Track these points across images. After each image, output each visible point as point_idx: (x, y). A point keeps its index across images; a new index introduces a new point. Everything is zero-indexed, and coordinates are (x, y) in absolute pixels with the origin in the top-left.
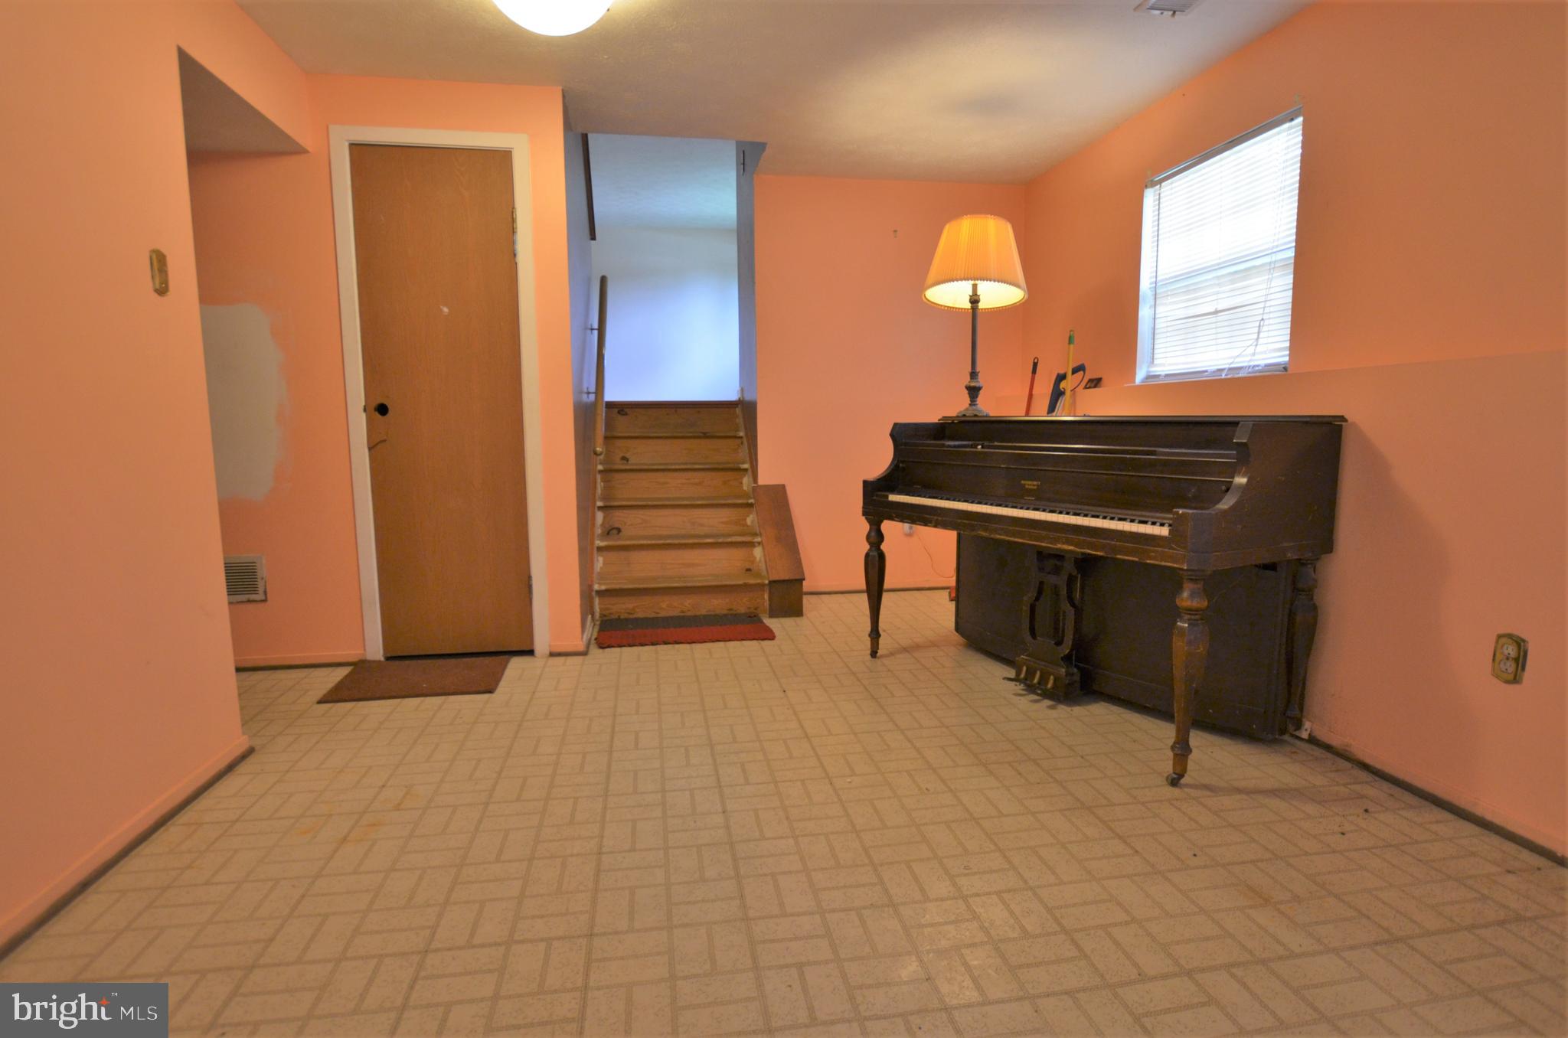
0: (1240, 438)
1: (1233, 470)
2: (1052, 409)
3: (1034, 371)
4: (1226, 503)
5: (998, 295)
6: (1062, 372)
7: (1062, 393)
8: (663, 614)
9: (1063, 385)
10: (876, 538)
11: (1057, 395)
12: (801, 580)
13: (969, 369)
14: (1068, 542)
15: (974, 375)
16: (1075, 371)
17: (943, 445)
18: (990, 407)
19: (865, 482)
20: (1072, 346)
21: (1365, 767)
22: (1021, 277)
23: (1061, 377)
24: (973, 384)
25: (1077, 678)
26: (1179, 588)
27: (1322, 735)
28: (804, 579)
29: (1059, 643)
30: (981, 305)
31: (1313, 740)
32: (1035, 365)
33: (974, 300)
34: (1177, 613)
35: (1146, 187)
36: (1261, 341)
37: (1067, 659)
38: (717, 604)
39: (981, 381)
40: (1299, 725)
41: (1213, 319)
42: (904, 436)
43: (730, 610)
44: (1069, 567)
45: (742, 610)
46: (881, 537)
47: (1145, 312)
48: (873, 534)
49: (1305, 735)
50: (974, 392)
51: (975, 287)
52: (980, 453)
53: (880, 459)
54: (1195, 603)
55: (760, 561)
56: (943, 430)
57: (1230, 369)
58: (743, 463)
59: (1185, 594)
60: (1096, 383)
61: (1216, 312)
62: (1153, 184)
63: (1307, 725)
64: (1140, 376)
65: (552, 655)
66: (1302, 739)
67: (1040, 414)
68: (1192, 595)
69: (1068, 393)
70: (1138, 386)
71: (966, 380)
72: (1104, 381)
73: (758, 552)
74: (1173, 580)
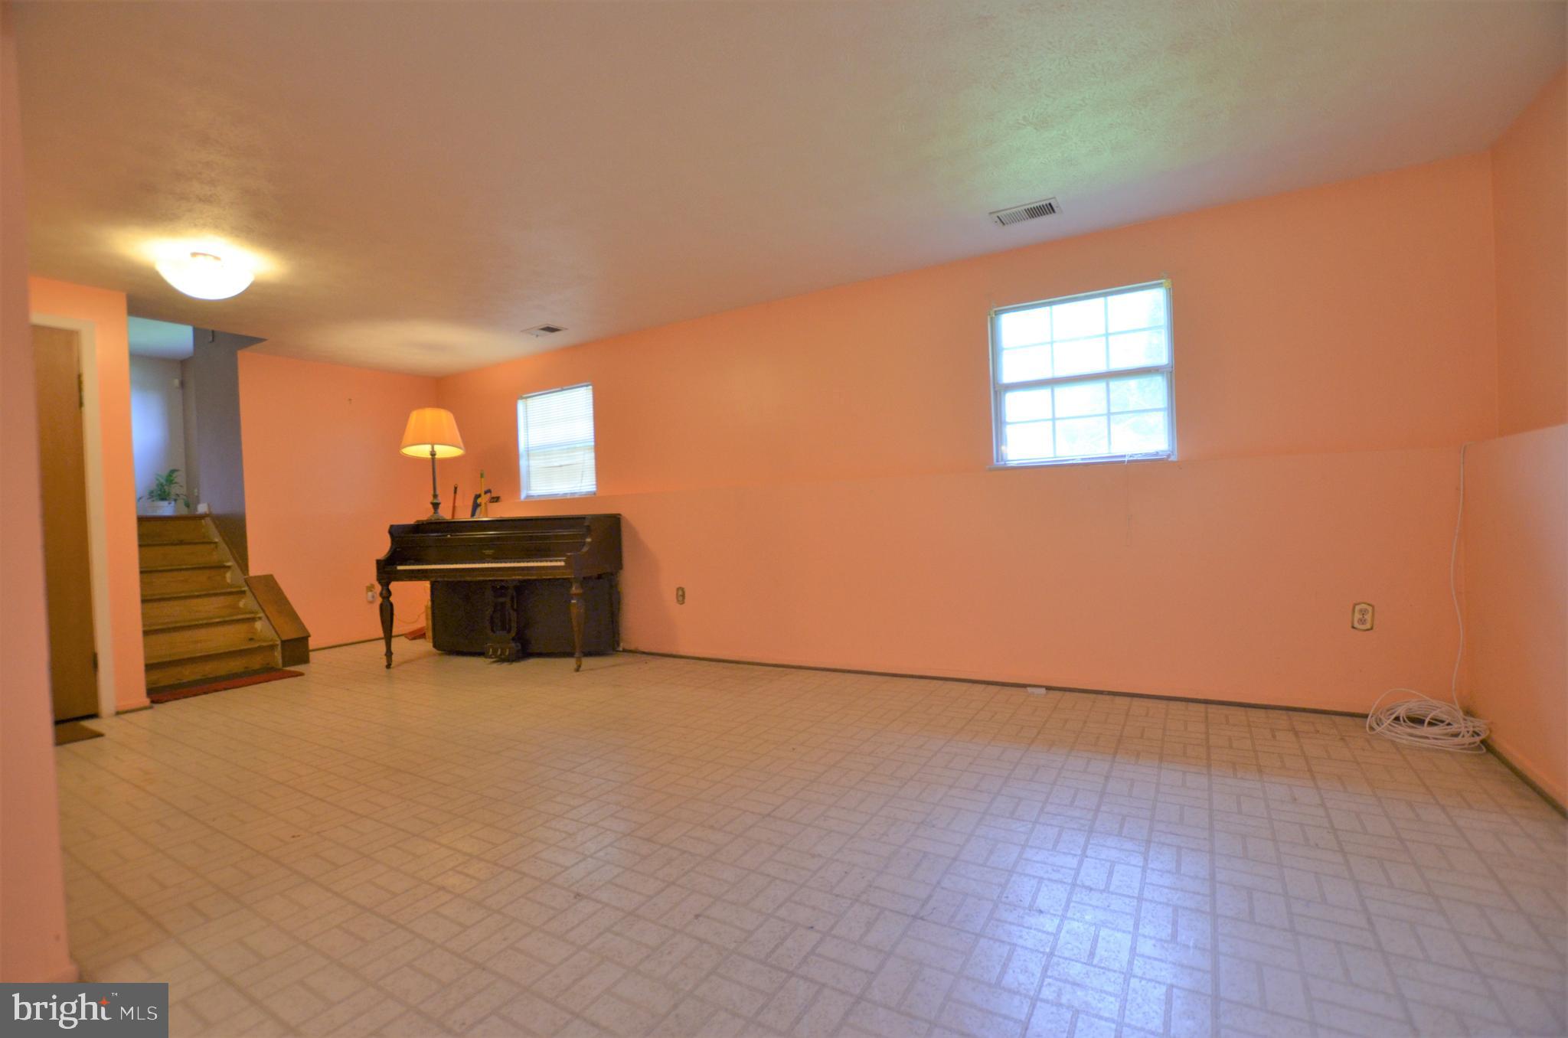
0: (587, 523)
1: (584, 536)
2: (473, 515)
3: (455, 492)
4: (585, 549)
5: (444, 451)
6: (478, 493)
7: (479, 505)
8: (185, 680)
9: (479, 501)
10: (386, 595)
11: (476, 506)
12: (305, 639)
13: (432, 492)
14: (518, 575)
15: (435, 496)
16: (486, 493)
17: (429, 536)
18: (445, 514)
19: (378, 562)
20: (483, 479)
21: (644, 653)
22: (462, 445)
23: (478, 496)
24: (435, 501)
25: (520, 648)
26: (571, 587)
27: (627, 647)
28: (309, 636)
29: (509, 631)
30: (436, 457)
31: (625, 651)
32: (456, 488)
33: (433, 454)
34: (571, 597)
35: (518, 399)
36: (584, 481)
37: (513, 639)
38: (235, 665)
39: (440, 499)
40: (618, 645)
41: (559, 469)
42: (398, 534)
43: (246, 668)
44: (511, 592)
45: (257, 666)
46: (389, 593)
47: (523, 463)
48: (384, 592)
49: (621, 649)
50: (436, 506)
51: (433, 448)
52: (449, 539)
53: (383, 547)
54: (579, 591)
55: (261, 631)
56: (419, 528)
57: (571, 493)
58: (228, 561)
59: (574, 588)
60: (496, 499)
61: (561, 466)
62: (522, 398)
63: (621, 644)
64: (523, 495)
65: (118, 713)
66: (620, 651)
67: (464, 515)
68: (576, 588)
69: (483, 505)
70: (522, 502)
71: (431, 499)
72: (502, 498)
73: (258, 625)
74: (566, 583)
